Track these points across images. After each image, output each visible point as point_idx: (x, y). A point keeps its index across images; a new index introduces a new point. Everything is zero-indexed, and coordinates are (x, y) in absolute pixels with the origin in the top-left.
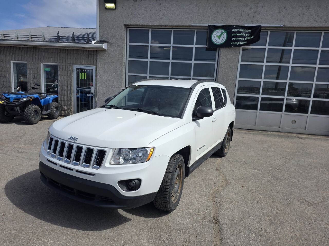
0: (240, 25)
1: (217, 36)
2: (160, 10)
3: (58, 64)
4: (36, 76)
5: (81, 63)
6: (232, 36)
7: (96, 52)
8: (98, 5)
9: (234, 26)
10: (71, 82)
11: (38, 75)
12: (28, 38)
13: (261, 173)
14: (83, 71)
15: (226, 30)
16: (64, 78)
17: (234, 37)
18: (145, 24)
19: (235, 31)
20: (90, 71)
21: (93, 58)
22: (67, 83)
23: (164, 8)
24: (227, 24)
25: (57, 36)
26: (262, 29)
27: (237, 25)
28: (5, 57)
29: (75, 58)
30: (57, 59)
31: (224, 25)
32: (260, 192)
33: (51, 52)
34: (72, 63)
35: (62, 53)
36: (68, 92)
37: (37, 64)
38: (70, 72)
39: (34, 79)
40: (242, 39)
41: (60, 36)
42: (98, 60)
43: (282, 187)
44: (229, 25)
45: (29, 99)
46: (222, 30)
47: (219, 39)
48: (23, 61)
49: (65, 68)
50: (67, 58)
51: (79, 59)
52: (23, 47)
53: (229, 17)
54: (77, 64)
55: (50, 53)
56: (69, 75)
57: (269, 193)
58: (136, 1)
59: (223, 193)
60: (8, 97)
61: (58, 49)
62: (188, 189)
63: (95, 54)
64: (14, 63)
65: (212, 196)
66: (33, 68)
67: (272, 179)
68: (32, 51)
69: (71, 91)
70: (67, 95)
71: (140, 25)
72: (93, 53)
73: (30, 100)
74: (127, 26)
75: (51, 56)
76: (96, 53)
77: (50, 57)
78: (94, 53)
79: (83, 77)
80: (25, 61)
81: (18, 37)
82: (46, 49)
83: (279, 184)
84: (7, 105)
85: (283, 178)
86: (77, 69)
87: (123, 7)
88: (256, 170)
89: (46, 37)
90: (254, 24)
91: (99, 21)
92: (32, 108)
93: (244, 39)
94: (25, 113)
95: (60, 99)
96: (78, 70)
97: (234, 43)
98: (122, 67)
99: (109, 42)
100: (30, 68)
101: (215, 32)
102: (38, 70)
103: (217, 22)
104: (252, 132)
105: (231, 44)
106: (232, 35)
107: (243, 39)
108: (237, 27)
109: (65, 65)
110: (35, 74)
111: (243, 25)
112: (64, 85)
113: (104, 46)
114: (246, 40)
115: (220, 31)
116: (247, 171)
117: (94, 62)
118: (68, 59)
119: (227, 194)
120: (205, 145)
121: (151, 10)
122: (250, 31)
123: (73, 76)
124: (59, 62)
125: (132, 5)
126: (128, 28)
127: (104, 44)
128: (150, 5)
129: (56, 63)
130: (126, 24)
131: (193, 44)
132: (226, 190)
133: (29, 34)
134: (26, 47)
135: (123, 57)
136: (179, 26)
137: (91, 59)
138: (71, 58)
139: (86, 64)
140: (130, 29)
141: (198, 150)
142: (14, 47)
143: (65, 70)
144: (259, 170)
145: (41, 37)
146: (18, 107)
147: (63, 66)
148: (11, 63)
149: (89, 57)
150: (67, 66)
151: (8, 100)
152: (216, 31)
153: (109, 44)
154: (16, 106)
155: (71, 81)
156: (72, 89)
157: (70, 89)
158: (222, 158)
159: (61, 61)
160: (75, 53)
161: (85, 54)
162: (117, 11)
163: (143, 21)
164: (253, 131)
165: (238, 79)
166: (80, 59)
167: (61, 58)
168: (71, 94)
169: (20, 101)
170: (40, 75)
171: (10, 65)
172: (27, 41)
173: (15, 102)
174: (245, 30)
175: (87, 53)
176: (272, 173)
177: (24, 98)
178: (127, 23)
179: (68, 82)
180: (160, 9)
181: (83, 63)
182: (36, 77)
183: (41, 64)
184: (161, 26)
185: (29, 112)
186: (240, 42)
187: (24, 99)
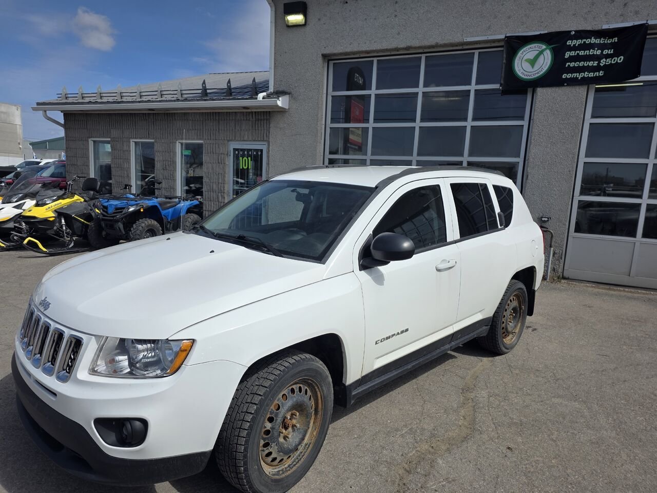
0: (589, 28)
1: (528, 61)
2: (396, 16)
3: (204, 142)
4: (168, 165)
5: (242, 139)
6: (566, 57)
7: (268, 114)
8: (274, 21)
9: (571, 31)
10: (224, 176)
11: (172, 163)
12: (156, 97)
13: (586, 412)
14: (246, 153)
15: (550, 45)
16: (213, 169)
17: (572, 59)
18: (364, 50)
19: (574, 45)
20: (257, 153)
21: (264, 128)
22: (217, 177)
23: (404, 9)
24: (553, 30)
25: (201, 88)
26: (649, 32)
27: (580, 28)
28: (123, 132)
29: (232, 129)
30: (201, 132)
31: (546, 32)
32: (555, 474)
33: (193, 120)
34: (227, 138)
35: (211, 120)
36: (220, 194)
37: (170, 143)
38: (223, 156)
39: (165, 171)
40: (591, 64)
41: (207, 88)
42: (271, 130)
43: (633, 468)
44: (558, 30)
45: (138, 208)
46: (541, 45)
47: (533, 67)
48: (149, 138)
49: (214, 148)
50: (219, 129)
51: (238, 130)
52: (148, 114)
53: (559, 12)
54: (235, 140)
55: (191, 122)
56: (221, 162)
57: (580, 479)
58: (347, 3)
59: (441, 462)
60: (106, 204)
61: (202, 113)
62: (355, 438)
63: (267, 120)
64: (136, 143)
65: (406, 466)
66: (163, 151)
67: (613, 434)
68: (163, 120)
69: (224, 193)
70: (217, 200)
71: (354, 53)
72: (262, 118)
73: (140, 209)
74: (327, 58)
75: (192, 126)
76: (268, 117)
77: (191, 130)
78: (265, 117)
79: (245, 166)
80: (151, 139)
81: (141, 96)
82: (184, 116)
83: (628, 456)
84: (103, 220)
85: (651, 436)
86: (235, 150)
87: (319, 19)
88: (575, 401)
89: (184, 92)
90: (627, 22)
91: (275, 53)
92: (143, 225)
93: (597, 62)
94: (132, 234)
95: (206, 207)
96: (237, 152)
97: (569, 76)
98: (317, 143)
99: (293, 93)
100: (158, 151)
101: (522, 50)
102: (172, 153)
103: (527, 27)
104: (620, 291)
105: (563, 77)
106: (567, 55)
107: (596, 64)
108: (581, 34)
109: (214, 143)
110: (167, 162)
111: (597, 28)
112: (212, 181)
113: (280, 102)
114: (602, 65)
115: (535, 47)
116: (548, 402)
117: (265, 135)
118: (220, 131)
119: (451, 467)
120: (407, 330)
121: (375, 19)
122: (616, 39)
123: (228, 165)
124: (204, 138)
125: (338, 13)
126: (330, 62)
127: (280, 99)
128: (374, 7)
129: (200, 139)
130: (325, 53)
131: (470, 84)
132: (455, 454)
133: (158, 88)
134: (153, 113)
135: (317, 122)
136: (437, 46)
137: (260, 129)
138: (226, 130)
139: (250, 139)
140: (334, 64)
141: (376, 343)
142: (135, 114)
143: (214, 152)
144: (585, 402)
145: (175, 92)
146: (120, 223)
147: (212, 145)
148: (131, 142)
149: (257, 126)
150: (219, 145)
151: (105, 210)
152: (525, 49)
153: (292, 97)
154: (117, 221)
155: (225, 172)
156: (226, 188)
157: (222, 189)
158: (497, 358)
159: (209, 135)
160: (232, 120)
161: (249, 120)
162: (308, 28)
163: (359, 44)
164: (621, 289)
165: (583, 159)
166: (241, 130)
167: (208, 130)
168: (224, 198)
169: (123, 213)
170: (174, 163)
171: (129, 147)
172: (153, 102)
173: (116, 214)
174: (602, 39)
175: (252, 118)
176: (621, 416)
177: (132, 206)
178: (327, 51)
179: (220, 174)
180: (396, 13)
181: (246, 138)
182: (167, 167)
183: (176, 143)
184: (397, 49)
185: (138, 232)
186: (586, 73)
187: (131, 209)
